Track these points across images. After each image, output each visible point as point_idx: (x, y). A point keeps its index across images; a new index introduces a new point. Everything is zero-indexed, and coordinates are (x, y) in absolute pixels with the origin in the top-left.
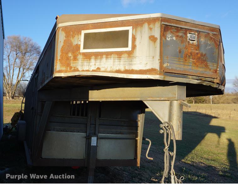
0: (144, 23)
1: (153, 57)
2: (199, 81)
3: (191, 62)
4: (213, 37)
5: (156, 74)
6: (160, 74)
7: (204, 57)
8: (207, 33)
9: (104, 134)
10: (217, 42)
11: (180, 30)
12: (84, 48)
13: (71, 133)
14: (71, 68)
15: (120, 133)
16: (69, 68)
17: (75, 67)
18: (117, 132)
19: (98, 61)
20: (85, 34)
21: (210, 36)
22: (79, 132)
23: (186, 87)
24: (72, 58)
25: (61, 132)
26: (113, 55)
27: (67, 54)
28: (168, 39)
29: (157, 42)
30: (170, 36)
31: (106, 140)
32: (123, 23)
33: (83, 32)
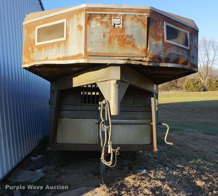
0: (73, 15)
1: (80, 44)
2: (125, 61)
3: (116, 44)
4: (140, 18)
5: (82, 58)
6: (85, 58)
7: (130, 38)
8: (134, 15)
9: (117, 119)
10: (144, 23)
11: (104, 17)
12: (38, 42)
13: (83, 120)
14: (31, 59)
15: (134, 119)
16: (29, 59)
17: (33, 59)
18: (130, 117)
19: (47, 51)
20: (38, 29)
21: (137, 18)
22: (91, 119)
23: (120, 67)
24: (31, 51)
25: (74, 119)
26: (55, 45)
27: (28, 48)
28: (93, 26)
29: (82, 30)
30: (94, 23)
31: (119, 125)
32: (61, 17)
33: (37, 28)
